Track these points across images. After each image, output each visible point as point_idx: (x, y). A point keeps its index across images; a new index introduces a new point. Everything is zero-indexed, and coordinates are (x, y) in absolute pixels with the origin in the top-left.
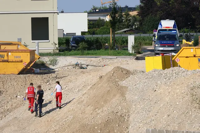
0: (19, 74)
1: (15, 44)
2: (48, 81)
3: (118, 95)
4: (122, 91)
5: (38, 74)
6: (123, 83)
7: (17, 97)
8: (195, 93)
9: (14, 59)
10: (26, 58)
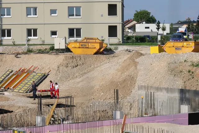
0: (94, 54)
1: (94, 39)
2: (109, 58)
3: (133, 67)
4: (136, 64)
5: (105, 54)
6: (137, 60)
7: (91, 66)
8: (170, 66)
9: (92, 47)
10: (97, 46)
